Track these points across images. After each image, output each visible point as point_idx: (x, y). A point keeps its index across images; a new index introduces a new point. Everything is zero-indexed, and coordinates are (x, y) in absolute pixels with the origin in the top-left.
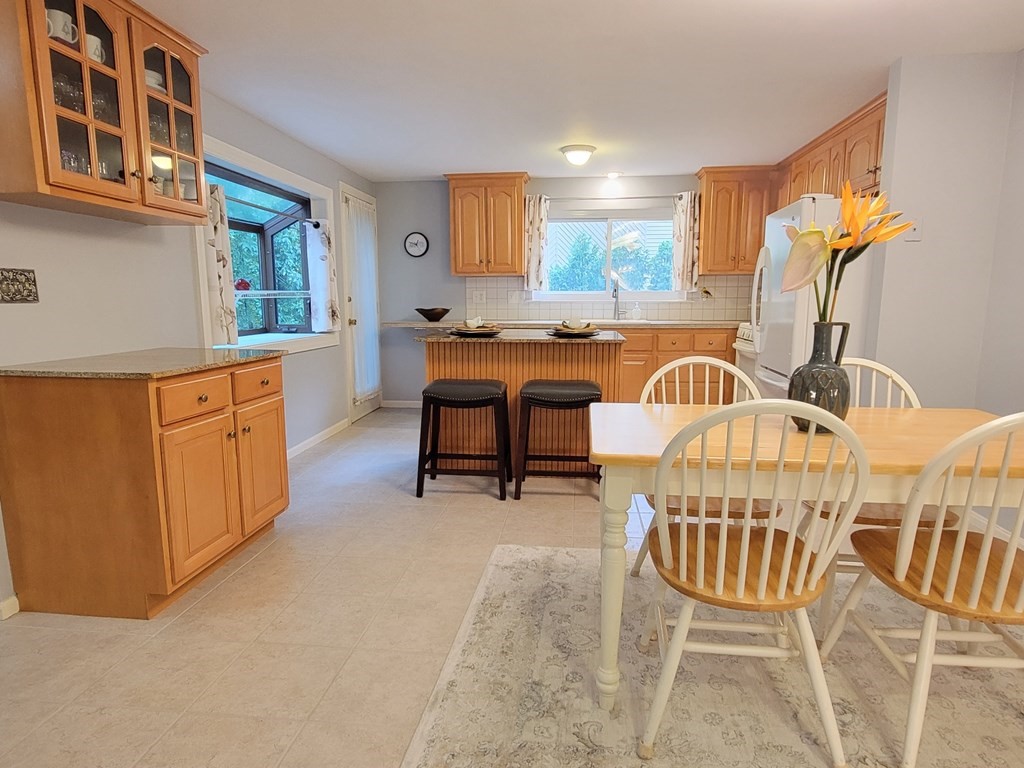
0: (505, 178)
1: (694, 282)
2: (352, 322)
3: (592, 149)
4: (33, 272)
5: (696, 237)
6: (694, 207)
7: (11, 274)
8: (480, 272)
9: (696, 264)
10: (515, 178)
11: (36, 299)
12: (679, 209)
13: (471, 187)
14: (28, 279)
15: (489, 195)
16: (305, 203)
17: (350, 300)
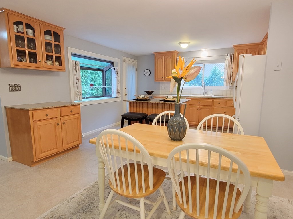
0: (170, 53)
1: (231, 83)
2: (126, 95)
3: (189, 43)
4: (20, 84)
5: (232, 68)
6: (232, 59)
7: (14, 85)
8: (162, 81)
9: (232, 77)
10: (173, 53)
11: (20, 90)
12: (227, 59)
13: (160, 56)
14: (18, 86)
15: (165, 58)
16: (112, 63)
17: (126, 88)
